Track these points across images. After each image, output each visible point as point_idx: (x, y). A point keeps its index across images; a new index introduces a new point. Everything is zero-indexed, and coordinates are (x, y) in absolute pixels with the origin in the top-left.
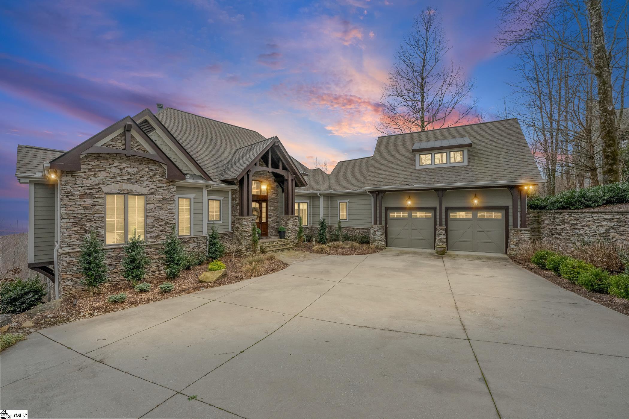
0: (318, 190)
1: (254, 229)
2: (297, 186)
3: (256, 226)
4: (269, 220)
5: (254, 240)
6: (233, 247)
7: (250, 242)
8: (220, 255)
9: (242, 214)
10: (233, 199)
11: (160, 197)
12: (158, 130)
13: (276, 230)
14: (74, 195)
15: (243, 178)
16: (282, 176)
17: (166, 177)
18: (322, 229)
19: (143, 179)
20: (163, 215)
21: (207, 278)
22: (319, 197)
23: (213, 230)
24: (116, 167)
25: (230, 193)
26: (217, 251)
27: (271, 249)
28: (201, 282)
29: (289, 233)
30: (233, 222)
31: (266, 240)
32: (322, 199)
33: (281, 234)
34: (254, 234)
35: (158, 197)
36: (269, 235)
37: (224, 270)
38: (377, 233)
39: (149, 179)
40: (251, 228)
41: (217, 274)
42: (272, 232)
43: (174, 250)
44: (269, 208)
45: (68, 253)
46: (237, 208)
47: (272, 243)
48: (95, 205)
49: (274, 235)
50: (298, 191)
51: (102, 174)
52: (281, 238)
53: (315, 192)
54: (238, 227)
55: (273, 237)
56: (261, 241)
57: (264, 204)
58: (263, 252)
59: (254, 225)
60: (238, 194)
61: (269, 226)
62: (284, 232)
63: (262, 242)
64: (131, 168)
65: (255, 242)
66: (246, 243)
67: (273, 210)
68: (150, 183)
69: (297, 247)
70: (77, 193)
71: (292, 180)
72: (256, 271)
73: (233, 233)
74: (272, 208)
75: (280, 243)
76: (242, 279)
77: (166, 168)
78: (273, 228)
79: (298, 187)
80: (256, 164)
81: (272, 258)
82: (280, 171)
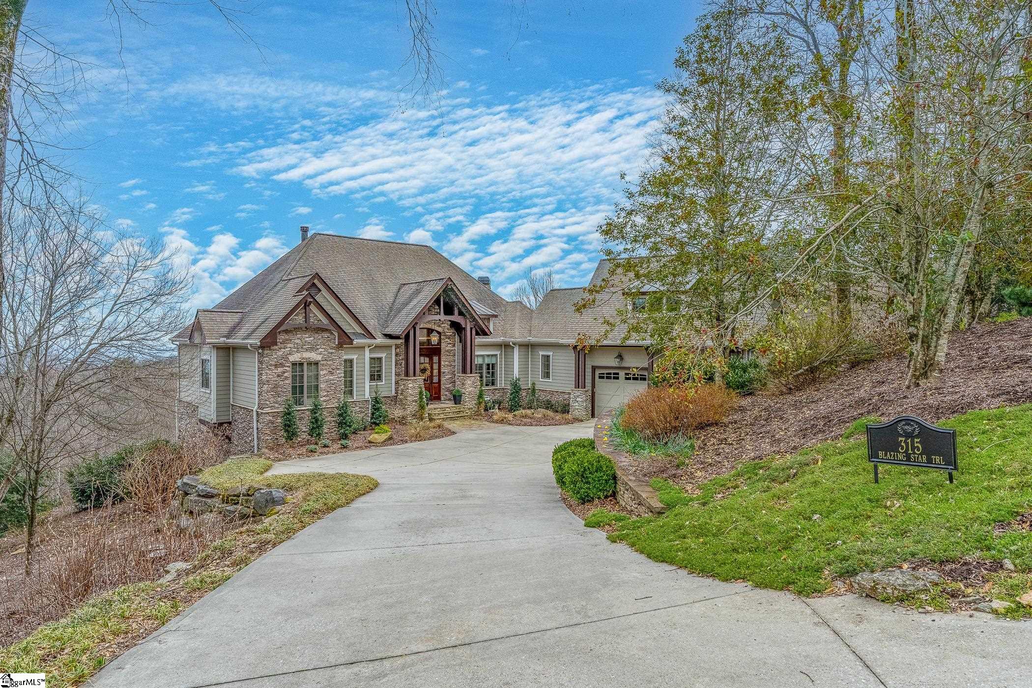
0: (512, 337)
1: (421, 393)
2: (477, 334)
3: (424, 389)
4: (443, 379)
5: (420, 405)
6: (397, 413)
7: (416, 408)
8: (384, 421)
9: (407, 374)
10: (397, 355)
11: (331, 362)
12: (324, 291)
13: (451, 392)
14: (271, 365)
15: (409, 332)
16: (459, 324)
17: (337, 343)
18: (514, 393)
19: (318, 347)
20: (333, 380)
21: (376, 439)
22: (513, 348)
23: (376, 393)
24: (298, 339)
25: (394, 348)
26: (380, 417)
27: (442, 416)
28: (370, 442)
29: (466, 398)
30: (397, 383)
31: (436, 406)
32: (516, 350)
33: (457, 399)
34: (421, 398)
35: (329, 363)
36: (442, 399)
37: (390, 433)
38: (578, 399)
39: (323, 347)
40: (417, 391)
41: (384, 437)
42: (446, 395)
43: (346, 413)
44: (442, 363)
45: (268, 413)
46: (401, 365)
47: (444, 409)
48: (284, 373)
49: (450, 400)
50: (479, 340)
51: (289, 345)
52: (456, 404)
53: (507, 339)
54: (402, 390)
55: (447, 402)
56: (430, 407)
57: (435, 359)
58: (431, 420)
59: (420, 388)
60: (403, 347)
61: (442, 387)
62: (461, 396)
63: (433, 407)
64: (308, 338)
65: (422, 407)
66: (412, 408)
67: (448, 365)
68: (323, 350)
69: (476, 416)
70: (273, 363)
71: (471, 329)
72: (420, 436)
73: (396, 396)
74: (447, 363)
75: (454, 410)
76: (406, 442)
77: (336, 334)
78: (448, 390)
79: (480, 335)
80: (424, 314)
81: (439, 426)
82: (456, 318)
